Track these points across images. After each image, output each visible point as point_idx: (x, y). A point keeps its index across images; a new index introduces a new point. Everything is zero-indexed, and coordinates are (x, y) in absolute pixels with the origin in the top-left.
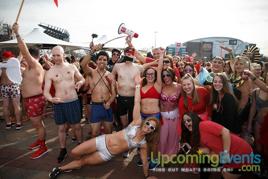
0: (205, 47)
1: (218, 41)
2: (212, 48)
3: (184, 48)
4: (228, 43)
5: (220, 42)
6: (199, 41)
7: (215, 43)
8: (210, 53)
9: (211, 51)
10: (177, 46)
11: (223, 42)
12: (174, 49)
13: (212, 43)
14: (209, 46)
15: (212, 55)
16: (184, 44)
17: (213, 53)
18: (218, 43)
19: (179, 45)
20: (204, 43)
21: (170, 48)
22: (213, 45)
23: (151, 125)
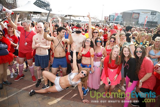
0: (134, 15)
1: (143, 12)
2: (139, 17)
3: (120, 16)
4: (150, 14)
5: (145, 13)
6: (131, 12)
7: (141, 13)
8: (137, 20)
9: (138, 19)
10: (116, 15)
11: (147, 13)
12: (114, 16)
13: (139, 14)
14: (137, 15)
15: (138, 21)
16: (121, 14)
17: (139, 20)
18: (143, 13)
19: (117, 14)
20: (134, 13)
21: (112, 16)
22: (140, 15)
23: (84, 73)
